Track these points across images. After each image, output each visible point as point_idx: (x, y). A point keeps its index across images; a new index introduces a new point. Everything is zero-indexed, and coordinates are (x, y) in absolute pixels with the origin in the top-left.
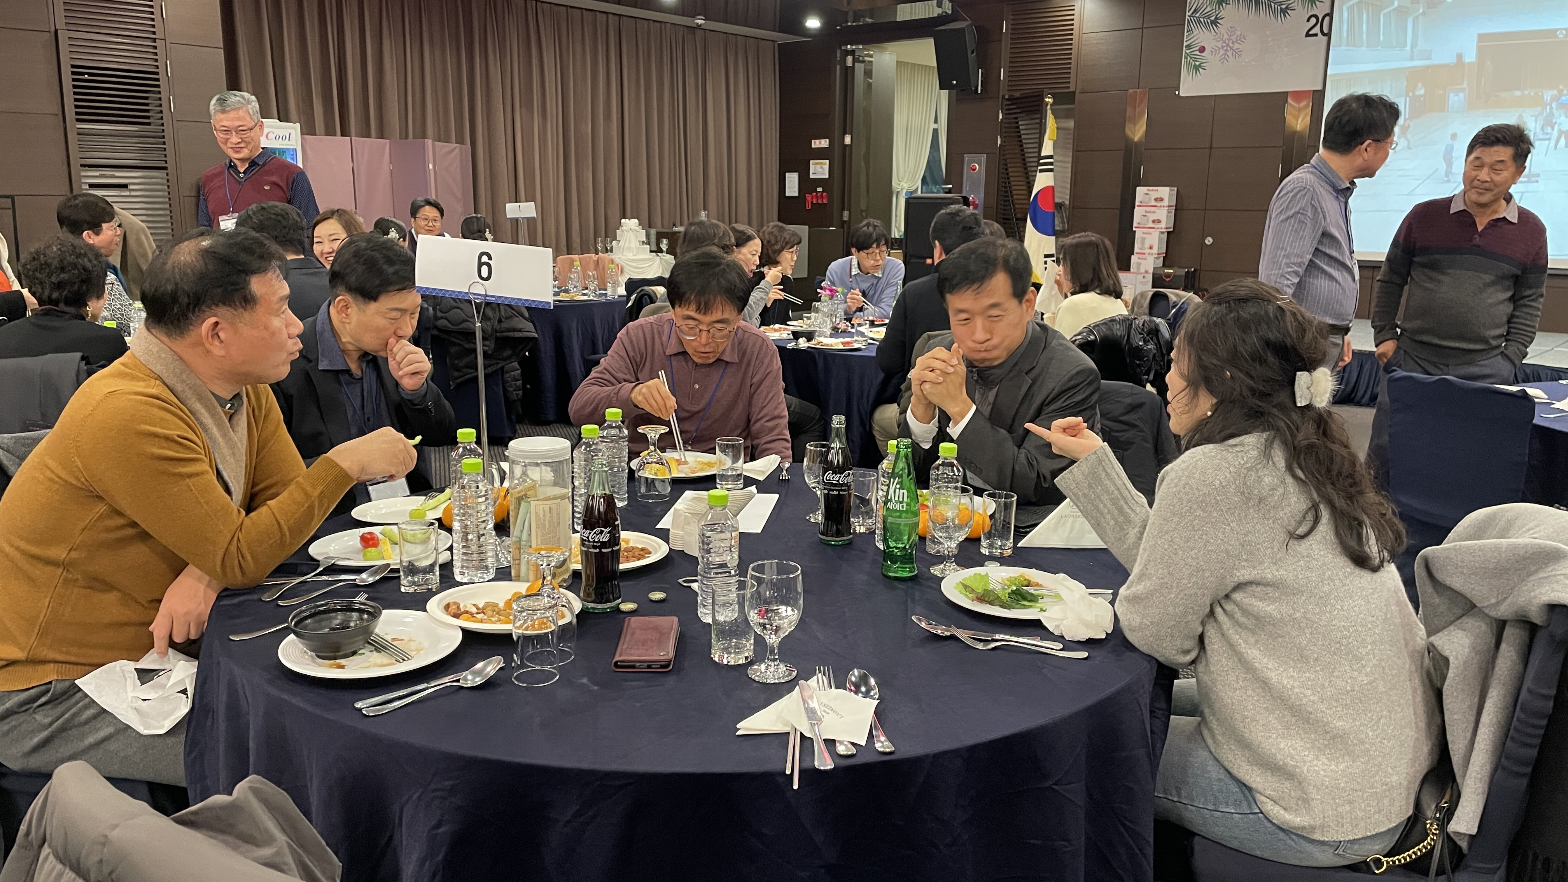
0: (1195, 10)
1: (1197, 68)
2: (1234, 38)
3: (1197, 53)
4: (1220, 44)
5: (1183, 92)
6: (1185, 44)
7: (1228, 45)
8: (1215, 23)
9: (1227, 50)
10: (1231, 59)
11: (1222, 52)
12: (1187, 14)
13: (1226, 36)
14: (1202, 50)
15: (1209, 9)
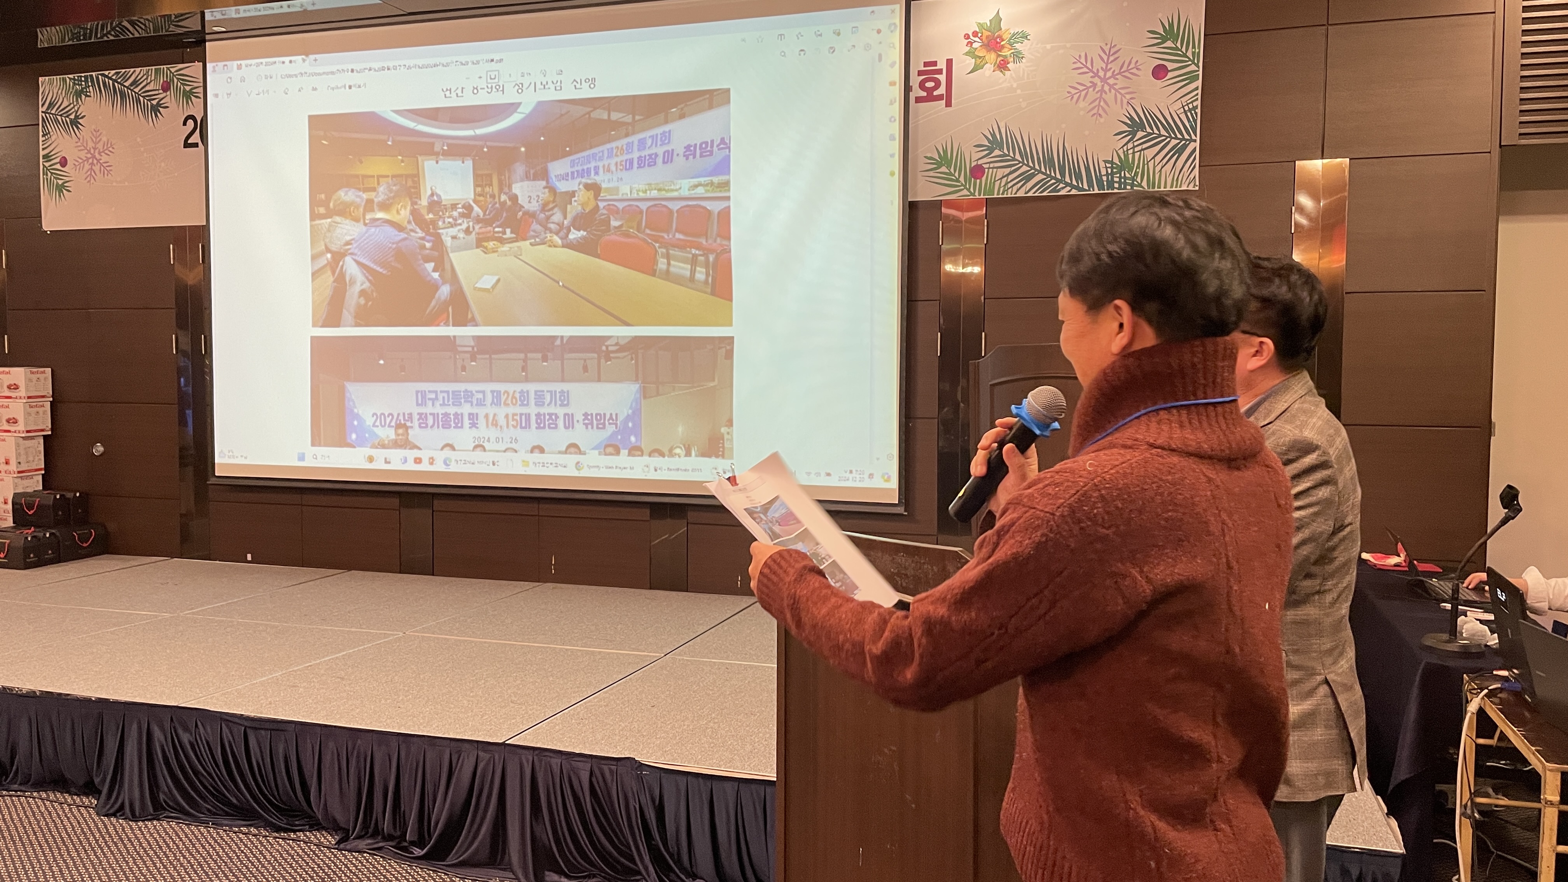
0: (50, 104)
1: (60, 189)
2: (100, 146)
3: (58, 166)
4: (83, 154)
5: (48, 225)
6: (42, 153)
7: (94, 157)
8: (75, 123)
9: (92, 164)
10: (99, 176)
11: (87, 167)
12: (41, 110)
13: (91, 145)
14: (64, 162)
15: (65, 103)
